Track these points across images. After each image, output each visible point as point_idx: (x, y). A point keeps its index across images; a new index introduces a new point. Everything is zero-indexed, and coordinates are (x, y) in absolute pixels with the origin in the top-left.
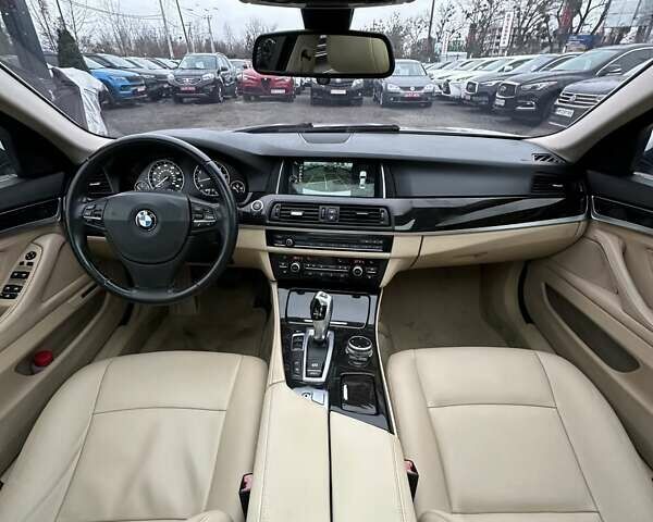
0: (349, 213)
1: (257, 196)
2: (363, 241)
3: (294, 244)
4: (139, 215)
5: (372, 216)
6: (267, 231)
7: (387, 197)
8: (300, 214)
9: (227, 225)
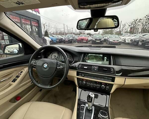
0: (101, 69)
1: (76, 62)
2: (105, 78)
3: (84, 76)
4: (44, 64)
5: (108, 70)
6: (77, 72)
7: (113, 65)
8: (86, 68)
9: (66, 69)
